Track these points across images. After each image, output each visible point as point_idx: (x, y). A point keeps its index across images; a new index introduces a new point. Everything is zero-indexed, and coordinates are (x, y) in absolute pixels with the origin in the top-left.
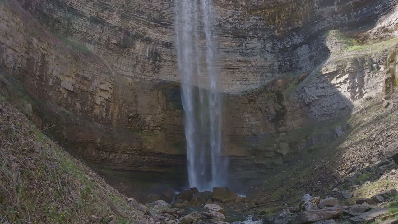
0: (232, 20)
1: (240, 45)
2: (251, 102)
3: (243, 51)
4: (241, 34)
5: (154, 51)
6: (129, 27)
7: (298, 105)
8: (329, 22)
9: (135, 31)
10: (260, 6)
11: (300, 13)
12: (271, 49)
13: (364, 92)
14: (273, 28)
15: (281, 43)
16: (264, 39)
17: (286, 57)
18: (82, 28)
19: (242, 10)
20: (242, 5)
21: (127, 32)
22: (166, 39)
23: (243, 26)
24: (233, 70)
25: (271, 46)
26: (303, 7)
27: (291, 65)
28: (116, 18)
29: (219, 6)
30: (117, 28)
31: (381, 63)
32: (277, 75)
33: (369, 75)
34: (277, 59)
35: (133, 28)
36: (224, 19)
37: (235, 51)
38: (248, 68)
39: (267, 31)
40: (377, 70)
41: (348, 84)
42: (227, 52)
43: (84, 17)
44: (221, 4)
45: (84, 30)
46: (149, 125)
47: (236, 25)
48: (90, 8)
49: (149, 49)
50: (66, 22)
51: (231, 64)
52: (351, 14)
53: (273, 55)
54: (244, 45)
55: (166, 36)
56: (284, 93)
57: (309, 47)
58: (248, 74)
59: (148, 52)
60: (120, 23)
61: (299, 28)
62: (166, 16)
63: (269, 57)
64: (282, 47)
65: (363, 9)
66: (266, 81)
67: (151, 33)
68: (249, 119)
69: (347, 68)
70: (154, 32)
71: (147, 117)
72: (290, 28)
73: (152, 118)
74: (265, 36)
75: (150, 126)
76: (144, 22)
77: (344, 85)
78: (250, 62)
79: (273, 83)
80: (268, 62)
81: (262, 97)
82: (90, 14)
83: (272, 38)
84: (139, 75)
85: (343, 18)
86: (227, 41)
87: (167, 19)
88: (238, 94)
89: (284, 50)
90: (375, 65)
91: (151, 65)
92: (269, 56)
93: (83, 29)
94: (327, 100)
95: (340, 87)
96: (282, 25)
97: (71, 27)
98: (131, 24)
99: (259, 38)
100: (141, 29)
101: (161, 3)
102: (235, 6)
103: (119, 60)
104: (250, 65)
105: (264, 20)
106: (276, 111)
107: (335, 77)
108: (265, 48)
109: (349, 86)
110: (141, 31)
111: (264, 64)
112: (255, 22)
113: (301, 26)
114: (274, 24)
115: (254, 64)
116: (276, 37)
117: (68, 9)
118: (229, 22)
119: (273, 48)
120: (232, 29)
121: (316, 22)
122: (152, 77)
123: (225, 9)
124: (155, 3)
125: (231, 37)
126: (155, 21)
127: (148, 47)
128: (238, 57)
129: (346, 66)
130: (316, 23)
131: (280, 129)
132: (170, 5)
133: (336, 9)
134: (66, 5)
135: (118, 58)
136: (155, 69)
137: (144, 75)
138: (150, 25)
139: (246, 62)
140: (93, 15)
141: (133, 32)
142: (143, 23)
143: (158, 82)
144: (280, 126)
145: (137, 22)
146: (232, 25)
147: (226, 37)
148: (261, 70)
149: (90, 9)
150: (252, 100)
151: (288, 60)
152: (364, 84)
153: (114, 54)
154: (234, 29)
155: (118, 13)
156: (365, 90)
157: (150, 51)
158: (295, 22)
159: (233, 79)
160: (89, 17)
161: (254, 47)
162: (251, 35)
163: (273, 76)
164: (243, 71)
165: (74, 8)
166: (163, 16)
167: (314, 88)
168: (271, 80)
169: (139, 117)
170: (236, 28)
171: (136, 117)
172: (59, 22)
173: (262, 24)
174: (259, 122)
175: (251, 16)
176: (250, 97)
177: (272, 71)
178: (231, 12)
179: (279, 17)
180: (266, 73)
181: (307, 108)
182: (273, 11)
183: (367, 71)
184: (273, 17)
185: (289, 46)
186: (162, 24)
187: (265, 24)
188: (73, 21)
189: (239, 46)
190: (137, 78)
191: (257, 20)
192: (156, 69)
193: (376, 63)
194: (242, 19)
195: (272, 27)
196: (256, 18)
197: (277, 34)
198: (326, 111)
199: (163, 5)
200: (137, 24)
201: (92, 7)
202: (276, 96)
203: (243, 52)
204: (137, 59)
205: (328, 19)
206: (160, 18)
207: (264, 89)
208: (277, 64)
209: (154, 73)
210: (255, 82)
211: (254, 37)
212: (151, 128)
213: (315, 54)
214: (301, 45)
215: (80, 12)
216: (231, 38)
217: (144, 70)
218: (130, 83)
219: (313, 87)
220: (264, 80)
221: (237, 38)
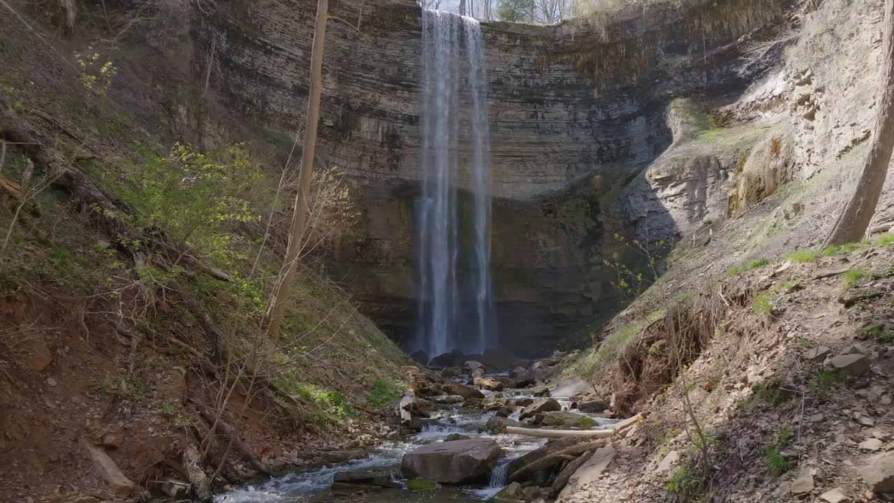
0: (521, 72)
1: (534, 115)
2: (548, 215)
3: (538, 125)
4: (534, 97)
5: (390, 133)
6: (350, 95)
7: (621, 222)
8: (677, 84)
9: (361, 101)
10: (568, 47)
11: (634, 62)
12: (585, 121)
13: (705, 212)
14: (591, 85)
15: (603, 112)
16: (573, 104)
17: (611, 137)
18: (282, 107)
19: (536, 55)
20: (537, 47)
21: (348, 104)
22: (410, 110)
23: (539, 81)
24: (521, 159)
25: (586, 116)
26: (639, 52)
27: (618, 150)
28: (329, 83)
29: (497, 50)
30: (332, 100)
31: (730, 169)
32: (595, 167)
33: (713, 188)
34: (596, 139)
35: (357, 97)
36: (507, 70)
37: (524, 126)
38: (546, 154)
39: (579, 89)
40: (724, 180)
41: (685, 197)
42: (512, 128)
43: (283, 89)
44: (501, 45)
45: (286, 111)
46: (387, 255)
47: (526, 81)
48: (291, 71)
49: (383, 128)
50: (260, 101)
51: (519, 148)
52: (713, 71)
53: (588, 132)
54: (539, 115)
55: (411, 105)
56: (602, 201)
57: (647, 121)
58: (546, 164)
59: (380, 133)
60: (336, 90)
61: (632, 86)
62: (409, 71)
63: (582, 135)
64: (604, 118)
65: (730, 64)
66: (576, 177)
67: (386, 103)
68: (544, 243)
69: (684, 174)
70: (390, 100)
71: (384, 243)
72: (618, 86)
73: (391, 244)
74: (577, 99)
75: (390, 256)
76: (374, 84)
77: (680, 198)
78: (550, 144)
79: (587, 182)
80: (581, 143)
81: (567, 206)
82: (292, 82)
83: (588, 101)
84: (368, 173)
85: (698, 78)
86: (511, 109)
87: (410, 76)
88: (529, 200)
89: (607, 123)
90: (721, 172)
91: (387, 154)
92: (583, 133)
93: (284, 108)
94: (658, 220)
95: (675, 200)
96: (605, 79)
97: (267, 109)
98: (354, 89)
99: (566, 103)
100: (369, 97)
101: (400, 49)
102: (525, 48)
103: (337, 151)
104: (549, 150)
105: (575, 70)
106: (588, 230)
107: (670, 186)
108: (575, 120)
109: (685, 200)
110: (371, 100)
111: (573, 147)
112: (558, 74)
113: (635, 84)
114: (592, 76)
115: (557, 149)
116: (593, 101)
117: (260, 80)
118: (514, 77)
119: (589, 119)
120: (519, 88)
121: (657, 81)
122: (389, 175)
123: (508, 54)
124: (391, 49)
125: (519, 102)
126: (392, 81)
127: (381, 126)
128: (530, 137)
129: (683, 170)
130: (658, 83)
131: (592, 260)
132: (415, 52)
133: (689, 62)
134: (257, 73)
135: (335, 148)
136: (392, 160)
137: (375, 172)
138: (385, 89)
139: (543, 144)
140: (297, 82)
141: (356, 103)
142: (371, 87)
143: (398, 183)
144: (592, 255)
145: (363, 85)
146: (519, 81)
147: (510, 102)
148: (568, 158)
149: (292, 73)
150: (550, 212)
151: (614, 142)
152: (706, 198)
153: (329, 143)
154: (524, 88)
155: (333, 75)
156: (706, 208)
157: (385, 131)
158: (626, 77)
159: (520, 174)
160: (290, 87)
161: (556, 119)
162: (552, 98)
163: (588, 169)
164: (538, 160)
165: (270, 76)
166: (404, 70)
167: (641, 199)
168: (585, 175)
169: (372, 243)
170: (526, 85)
171: (367, 244)
172: (250, 103)
173: (571, 78)
174: (560, 248)
175: (552, 63)
176: (548, 205)
177: (586, 160)
178: (518, 59)
179: (601, 66)
180: (576, 164)
181: (632, 228)
182: (590, 55)
183: (710, 180)
184: (590, 66)
185: (615, 117)
186: (401, 85)
187: (577, 78)
188: (269, 97)
189: (532, 117)
190: (365, 178)
191: (563, 71)
192: (395, 162)
193: (724, 169)
194: (537, 69)
195: (589, 82)
196: (561, 67)
197: (596, 96)
198: (655, 236)
199: (404, 53)
200: (363, 89)
201: (294, 70)
202: (588, 205)
203: (538, 128)
204: (364, 147)
205: (675, 78)
206: (400, 75)
207: (571, 192)
208: (594, 147)
209: (391, 169)
210: (558, 178)
211: (558, 101)
212: (391, 260)
213: (656, 134)
214: (634, 116)
215: (277, 80)
216: (518, 104)
217: (376, 164)
218: (355, 188)
219: (641, 197)
220: (573, 176)
221: (528, 104)
